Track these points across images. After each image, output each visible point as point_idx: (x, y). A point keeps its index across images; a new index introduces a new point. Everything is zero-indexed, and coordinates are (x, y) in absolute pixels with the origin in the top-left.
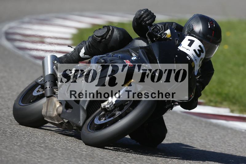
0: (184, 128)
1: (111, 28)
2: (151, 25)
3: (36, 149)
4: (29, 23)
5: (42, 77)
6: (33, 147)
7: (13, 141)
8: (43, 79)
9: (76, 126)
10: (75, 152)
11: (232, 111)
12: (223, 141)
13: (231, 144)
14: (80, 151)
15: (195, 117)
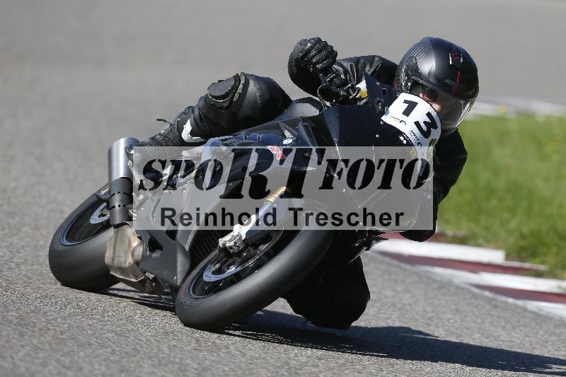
1: (243, 77)
2: (326, 71)
9: (169, 286)
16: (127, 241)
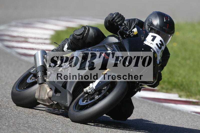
0: (141, 110)
1: (87, 28)
2: (121, 25)
3: (21, 128)
4: (16, 26)
5: (34, 68)
6: (18, 126)
7: (2, 122)
8: (35, 70)
9: (64, 107)
10: (52, 130)
11: (180, 96)
12: (172, 120)
13: (179, 123)
14: (56, 130)
15: (150, 101)
16: (45, 90)
